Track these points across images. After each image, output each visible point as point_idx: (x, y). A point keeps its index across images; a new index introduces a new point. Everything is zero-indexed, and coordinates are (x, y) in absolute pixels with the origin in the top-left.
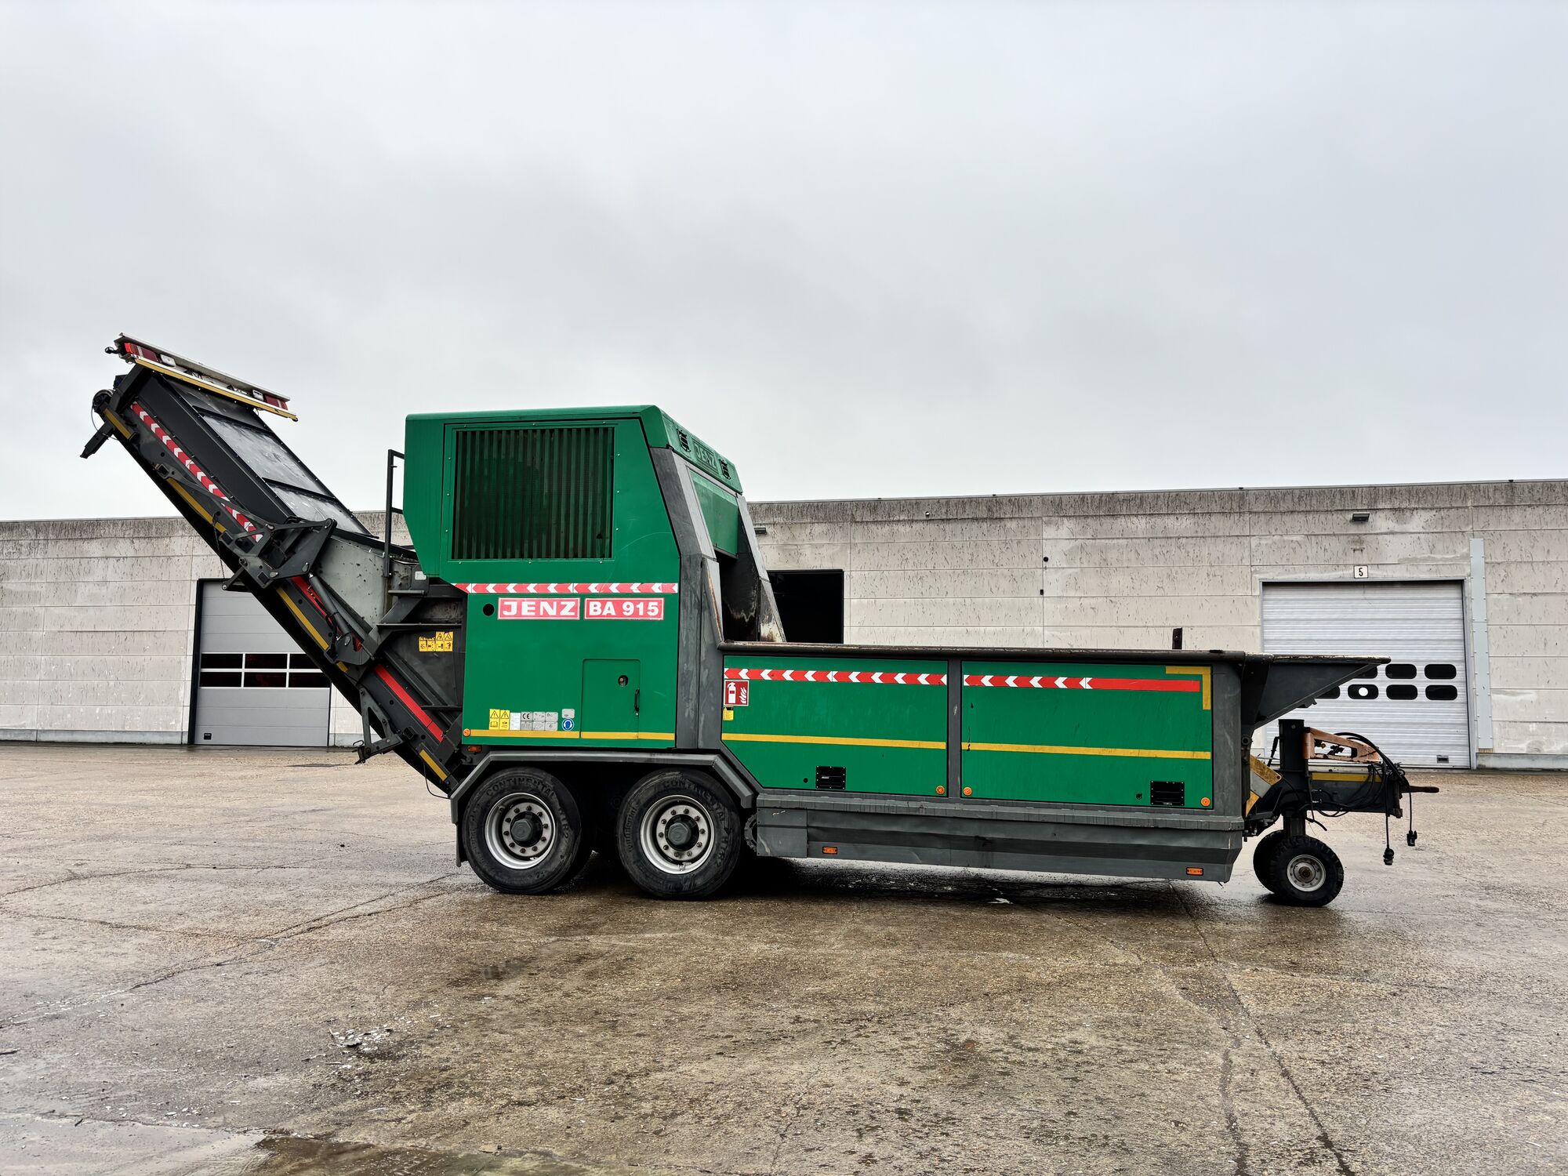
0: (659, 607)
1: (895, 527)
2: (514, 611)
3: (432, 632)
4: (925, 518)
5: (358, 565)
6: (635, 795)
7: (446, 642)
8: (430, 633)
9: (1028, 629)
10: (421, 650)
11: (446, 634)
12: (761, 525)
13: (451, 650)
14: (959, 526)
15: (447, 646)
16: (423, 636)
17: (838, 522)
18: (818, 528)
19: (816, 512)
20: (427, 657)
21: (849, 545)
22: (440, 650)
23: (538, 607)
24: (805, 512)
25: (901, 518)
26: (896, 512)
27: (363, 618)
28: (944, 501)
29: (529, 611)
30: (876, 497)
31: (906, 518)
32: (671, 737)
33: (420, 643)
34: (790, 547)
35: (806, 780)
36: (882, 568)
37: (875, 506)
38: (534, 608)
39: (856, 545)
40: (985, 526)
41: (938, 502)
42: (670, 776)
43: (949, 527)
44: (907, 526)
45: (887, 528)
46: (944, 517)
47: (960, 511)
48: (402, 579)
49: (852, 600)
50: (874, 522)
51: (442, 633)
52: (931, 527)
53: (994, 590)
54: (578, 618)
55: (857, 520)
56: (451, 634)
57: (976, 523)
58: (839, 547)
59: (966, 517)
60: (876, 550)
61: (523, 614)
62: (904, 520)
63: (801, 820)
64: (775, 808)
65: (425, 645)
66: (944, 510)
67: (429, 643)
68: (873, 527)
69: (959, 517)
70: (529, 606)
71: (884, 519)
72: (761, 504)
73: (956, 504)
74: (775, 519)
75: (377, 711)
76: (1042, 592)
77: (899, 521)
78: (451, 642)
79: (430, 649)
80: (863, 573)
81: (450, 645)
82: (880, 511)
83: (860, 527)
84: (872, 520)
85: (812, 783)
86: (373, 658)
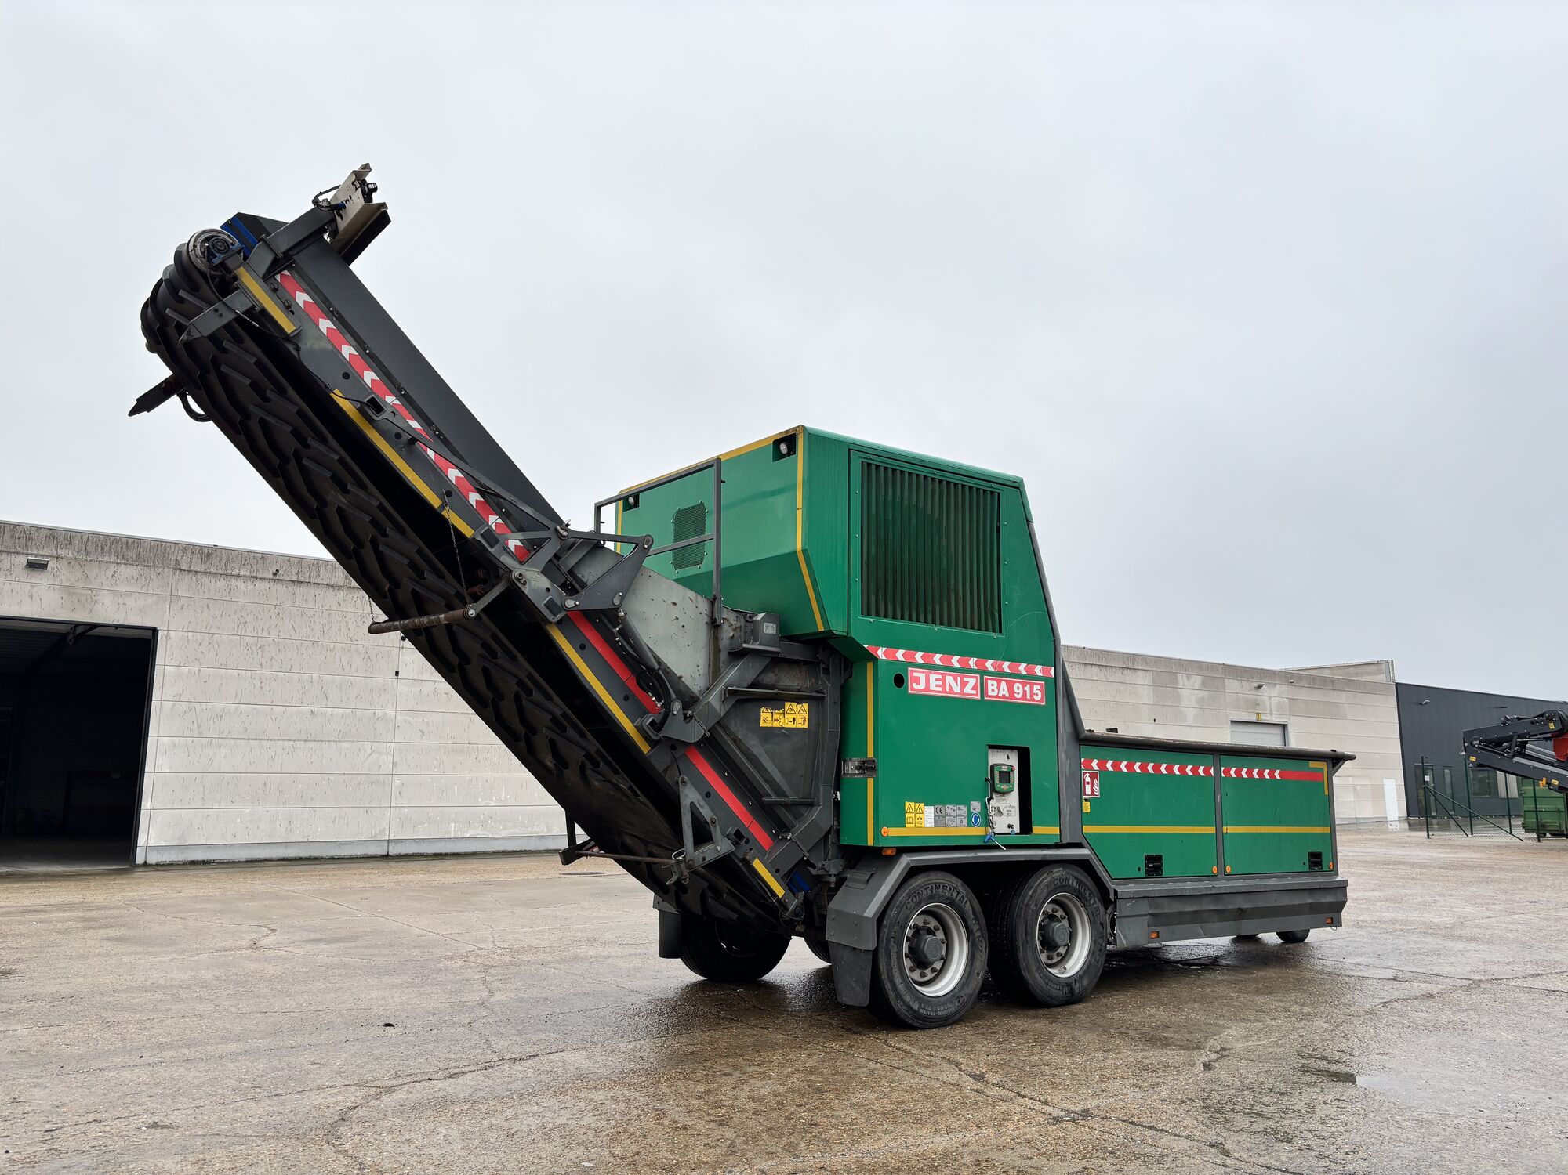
0: (1041, 690)
1: (233, 583)
2: (922, 686)
3: (782, 702)
4: (271, 576)
5: (675, 604)
6: (1031, 896)
7: (800, 716)
8: (776, 701)
9: (379, 713)
10: (762, 724)
11: (799, 706)
12: (36, 555)
13: (806, 726)
14: (312, 591)
15: (801, 721)
16: (767, 707)
17: (155, 566)
18: (125, 571)
19: (124, 550)
20: (771, 734)
21: (168, 597)
22: (791, 725)
23: (943, 680)
24: (107, 548)
25: (242, 573)
26: (235, 565)
27: (680, 677)
28: (296, 560)
29: (936, 686)
30: (212, 543)
31: (248, 574)
32: (1056, 831)
33: (763, 716)
34: (79, 591)
35: (1139, 869)
36: (212, 631)
37: (209, 553)
38: (940, 683)
39: (178, 598)
40: (341, 594)
41: (289, 560)
42: (1058, 872)
43: (299, 591)
44: (249, 583)
45: (222, 583)
46: (294, 579)
47: (314, 574)
48: (734, 630)
49: (166, 667)
50: (205, 573)
51: (794, 704)
52: (280, 588)
53: (346, 667)
54: (979, 697)
55: (183, 568)
56: (806, 706)
57: (331, 590)
58: (154, 598)
59: (321, 582)
60: (206, 608)
61: (931, 689)
62: (244, 576)
63: (1144, 908)
64: (1130, 898)
65: (768, 718)
66: (295, 571)
67: (776, 716)
68: (204, 579)
69: (312, 581)
70: (936, 679)
71: (220, 571)
72: (38, 529)
73: (309, 565)
74: (60, 552)
75: (702, 807)
76: (397, 673)
77: (239, 576)
78: (807, 716)
79: (776, 725)
80: (186, 634)
81: (804, 721)
82: (214, 561)
83: (186, 577)
84: (202, 570)
85: (1143, 874)
86: (708, 734)
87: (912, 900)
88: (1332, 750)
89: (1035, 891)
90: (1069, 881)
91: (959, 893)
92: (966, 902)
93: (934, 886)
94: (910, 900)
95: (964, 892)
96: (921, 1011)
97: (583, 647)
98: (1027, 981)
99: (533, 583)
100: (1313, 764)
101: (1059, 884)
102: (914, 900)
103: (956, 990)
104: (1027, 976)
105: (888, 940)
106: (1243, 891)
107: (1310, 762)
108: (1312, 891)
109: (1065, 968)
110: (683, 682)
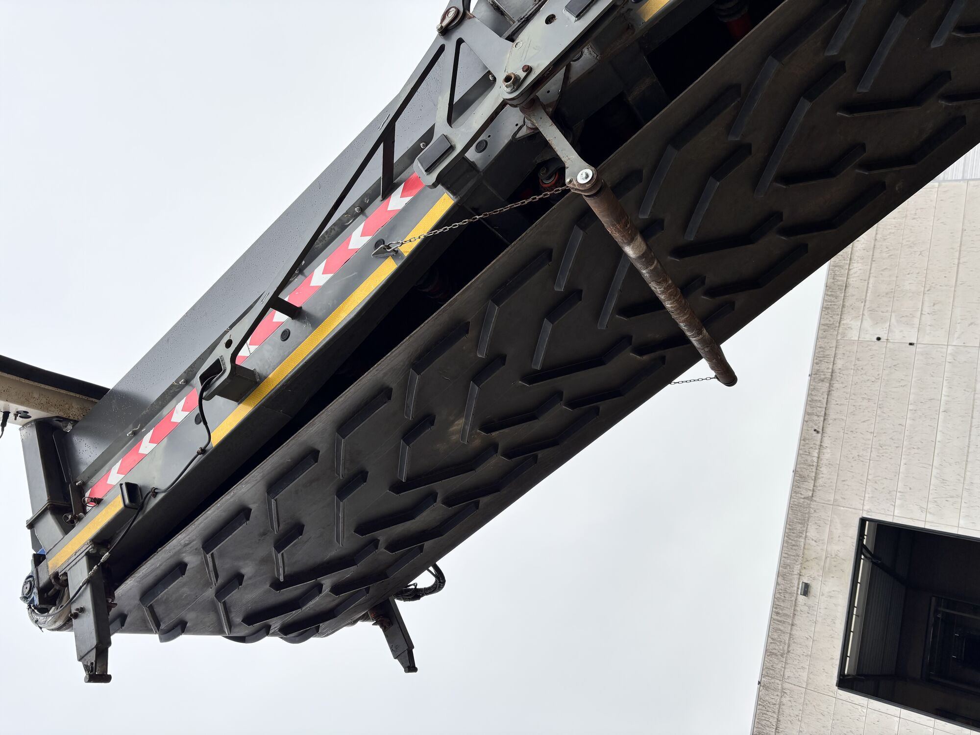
1: (824, 461)
4: (820, 435)
9: (949, 359)
12: (798, 588)
14: (832, 406)
17: (809, 513)
18: (812, 532)
19: (795, 531)
21: (834, 507)
24: (793, 543)
25: (816, 455)
26: (809, 458)
28: (807, 416)
31: (817, 451)
34: (827, 565)
36: (865, 479)
37: (799, 477)
39: (835, 500)
40: (836, 385)
41: (807, 422)
43: (832, 415)
44: (825, 451)
45: (824, 469)
46: (822, 419)
47: (819, 404)
49: (895, 514)
50: (815, 479)
52: (829, 430)
53: (903, 383)
55: (810, 495)
57: (833, 392)
58: (835, 516)
59: (825, 400)
60: (844, 483)
62: (819, 453)
66: (815, 418)
68: (820, 482)
69: (825, 405)
71: (814, 470)
73: (811, 407)
74: (795, 573)
76: (911, 344)
77: (818, 458)
80: (867, 498)
82: (806, 473)
83: (817, 493)
84: (813, 482)
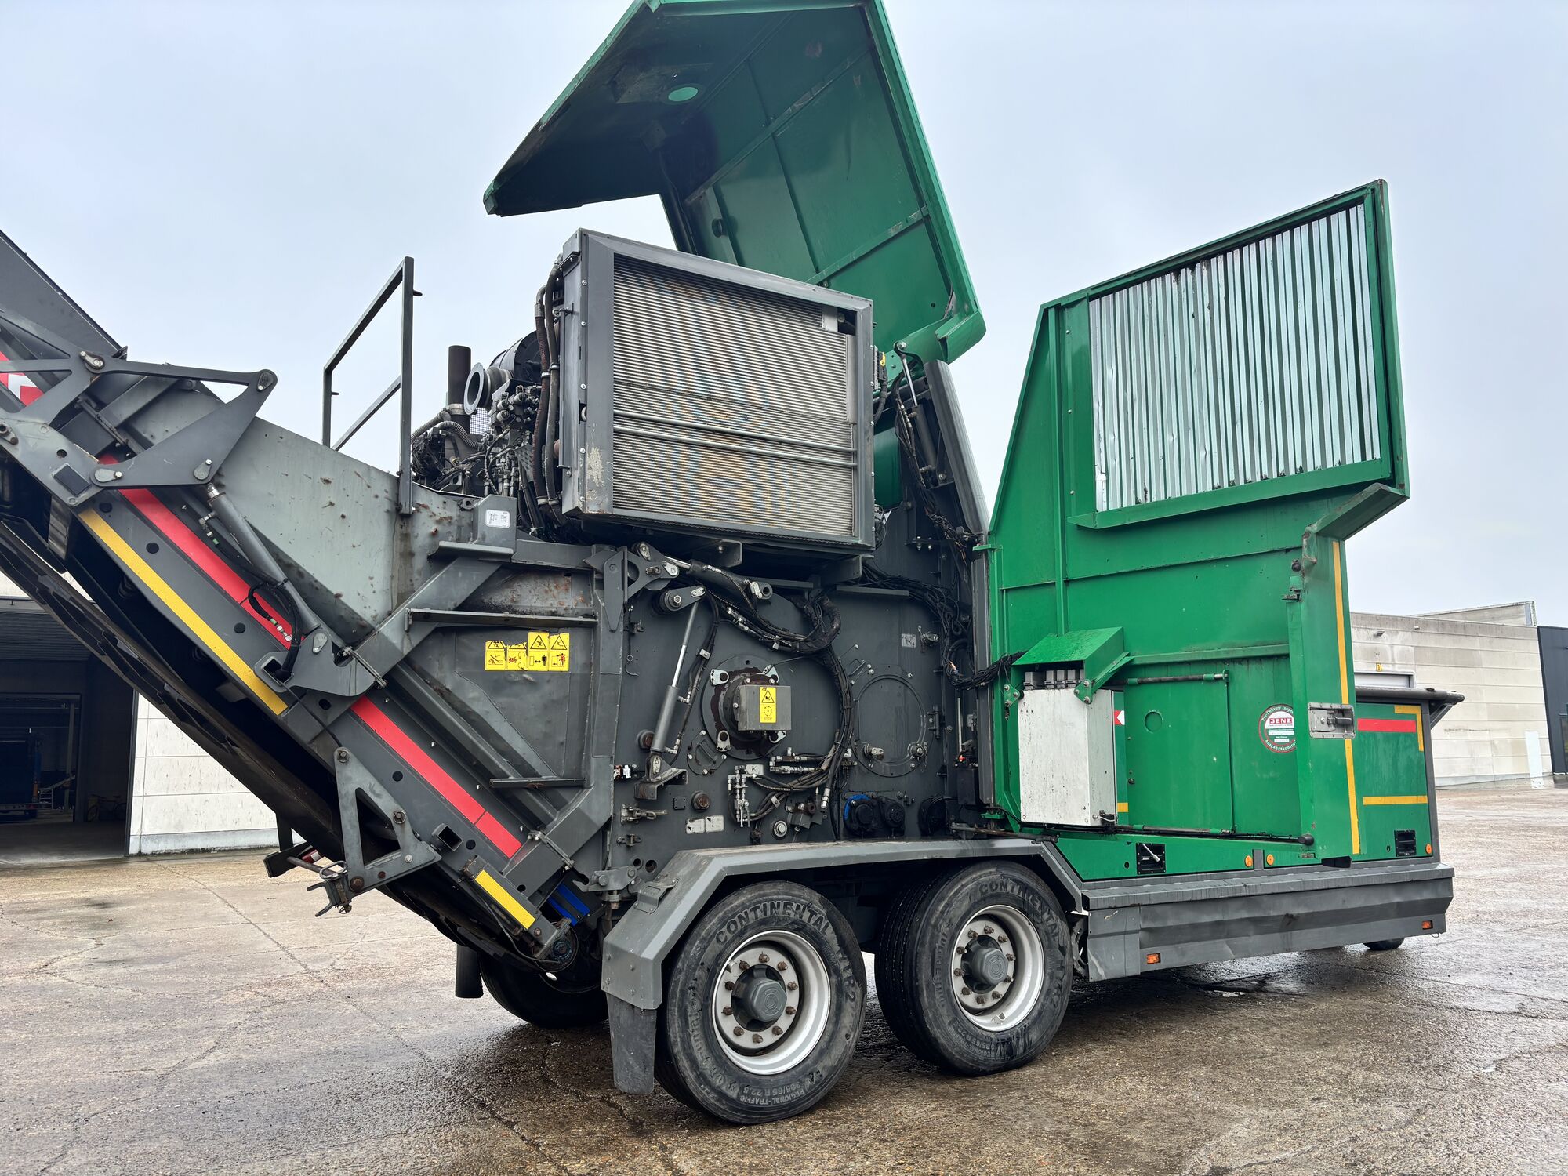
3: (524, 632)
5: (327, 481)
6: (942, 912)
7: (554, 653)
8: (514, 628)
10: (488, 667)
11: (554, 638)
13: (565, 667)
15: (557, 660)
16: (495, 640)
20: (501, 683)
22: (539, 667)
27: (338, 596)
33: (489, 654)
35: (1127, 865)
42: (987, 875)
48: (439, 522)
51: (544, 636)
56: (565, 637)
63: (1134, 921)
64: (1110, 908)
65: (497, 656)
67: (511, 654)
75: (378, 796)
78: (567, 653)
79: (512, 667)
81: (562, 660)
85: (1133, 870)
86: (383, 683)
87: (728, 928)
88: (1428, 689)
89: (948, 905)
90: (1006, 887)
91: (813, 913)
92: (827, 926)
93: (768, 905)
94: (725, 929)
95: (824, 912)
96: (743, 1099)
97: (153, 548)
98: (936, 1040)
99: (31, 442)
100: (1399, 709)
101: (990, 892)
102: (733, 928)
103: (809, 1062)
104: (936, 1032)
105: (683, 993)
106: (1292, 889)
107: (1396, 706)
108: (1399, 885)
109: (1002, 1017)
110: (343, 604)
